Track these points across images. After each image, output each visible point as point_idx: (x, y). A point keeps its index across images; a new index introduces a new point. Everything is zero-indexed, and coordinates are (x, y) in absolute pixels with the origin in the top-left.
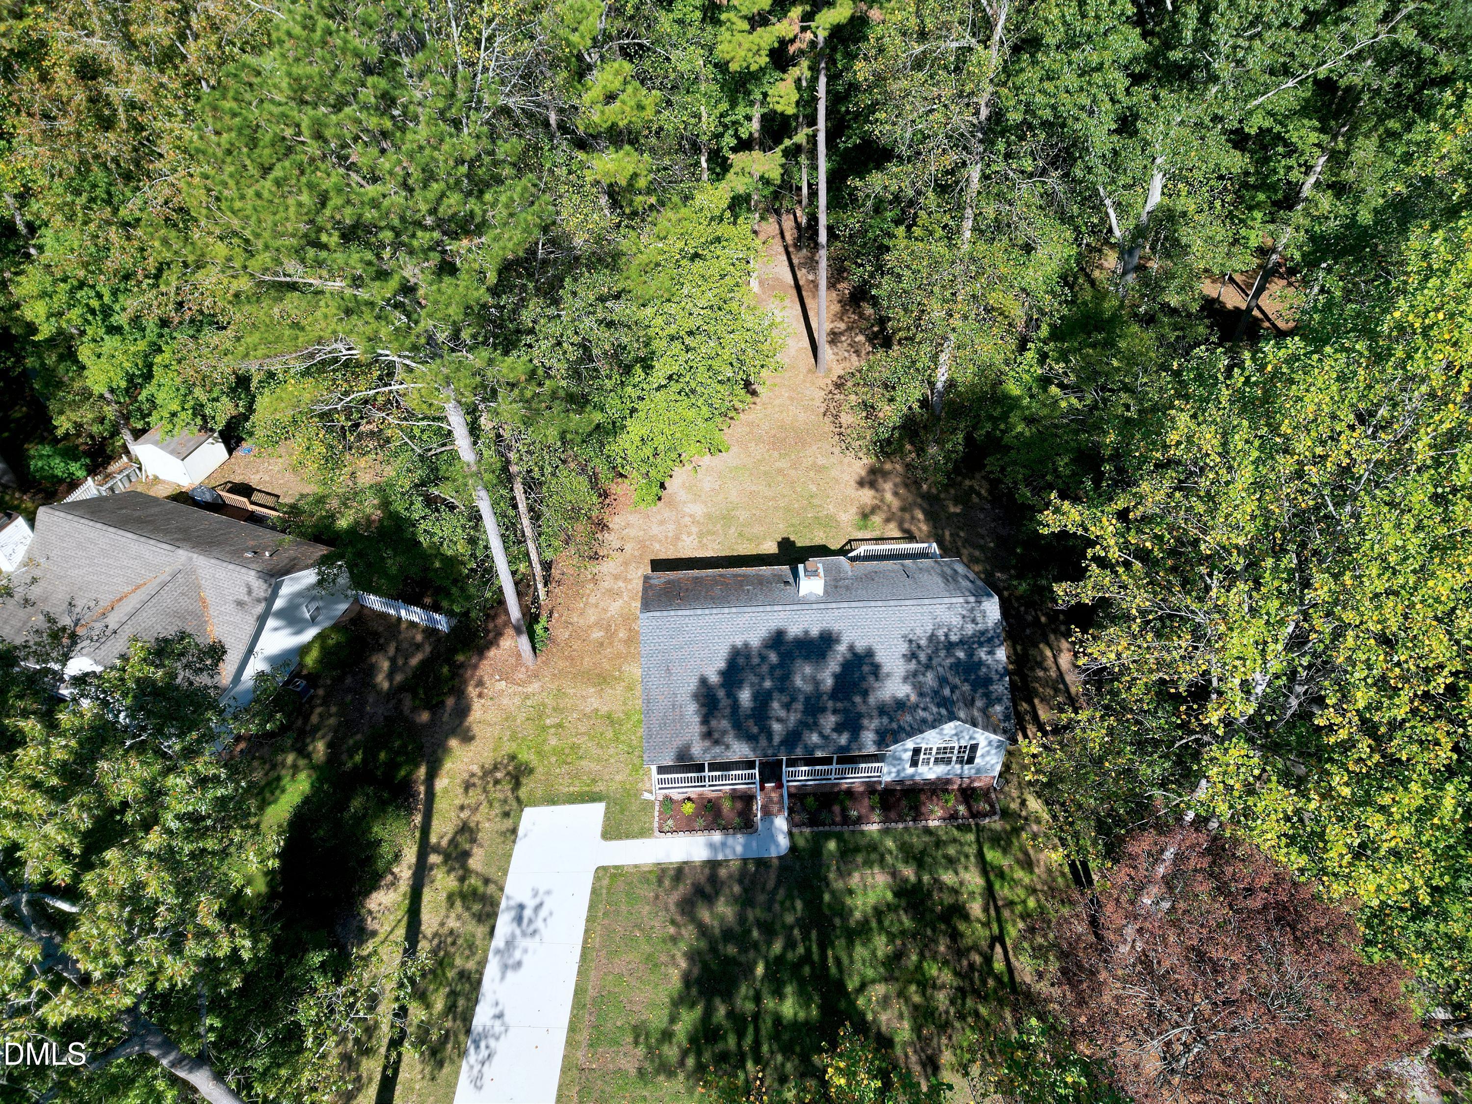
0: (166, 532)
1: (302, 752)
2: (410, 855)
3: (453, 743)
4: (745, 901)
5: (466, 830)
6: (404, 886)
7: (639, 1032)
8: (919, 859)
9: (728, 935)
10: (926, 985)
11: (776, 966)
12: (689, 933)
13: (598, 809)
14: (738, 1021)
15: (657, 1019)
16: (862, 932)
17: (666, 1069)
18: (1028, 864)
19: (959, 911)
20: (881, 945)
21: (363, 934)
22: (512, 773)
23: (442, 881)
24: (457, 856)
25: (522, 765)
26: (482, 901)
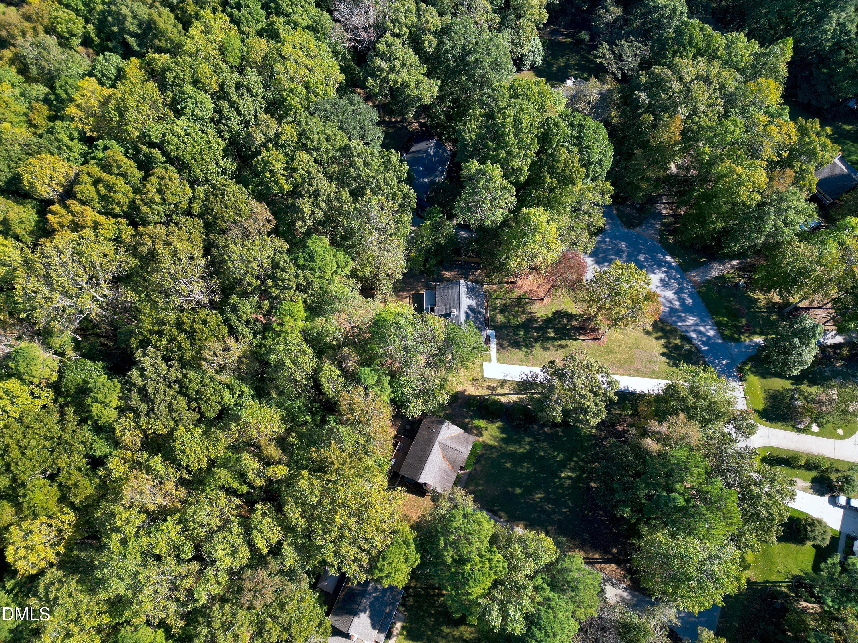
0: (429, 446)
1: (468, 423)
2: (494, 397)
3: (467, 393)
4: (503, 339)
5: (488, 388)
6: (500, 397)
7: (526, 356)
8: (495, 309)
9: (509, 342)
10: (518, 311)
11: (515, 334)
12: (509, 348)
13: (485, 364)
14: (524, 341)
15: (524, 353)
16: (509, 321)
17: (532, 352)
18: (495, 291)
19: (505, 304)
20: (511, 318)
21: (509, 402)
22: (475, 381)
23: (499, 391)
24: (494, 389)
25: (473, 379)
26: (503, 383)
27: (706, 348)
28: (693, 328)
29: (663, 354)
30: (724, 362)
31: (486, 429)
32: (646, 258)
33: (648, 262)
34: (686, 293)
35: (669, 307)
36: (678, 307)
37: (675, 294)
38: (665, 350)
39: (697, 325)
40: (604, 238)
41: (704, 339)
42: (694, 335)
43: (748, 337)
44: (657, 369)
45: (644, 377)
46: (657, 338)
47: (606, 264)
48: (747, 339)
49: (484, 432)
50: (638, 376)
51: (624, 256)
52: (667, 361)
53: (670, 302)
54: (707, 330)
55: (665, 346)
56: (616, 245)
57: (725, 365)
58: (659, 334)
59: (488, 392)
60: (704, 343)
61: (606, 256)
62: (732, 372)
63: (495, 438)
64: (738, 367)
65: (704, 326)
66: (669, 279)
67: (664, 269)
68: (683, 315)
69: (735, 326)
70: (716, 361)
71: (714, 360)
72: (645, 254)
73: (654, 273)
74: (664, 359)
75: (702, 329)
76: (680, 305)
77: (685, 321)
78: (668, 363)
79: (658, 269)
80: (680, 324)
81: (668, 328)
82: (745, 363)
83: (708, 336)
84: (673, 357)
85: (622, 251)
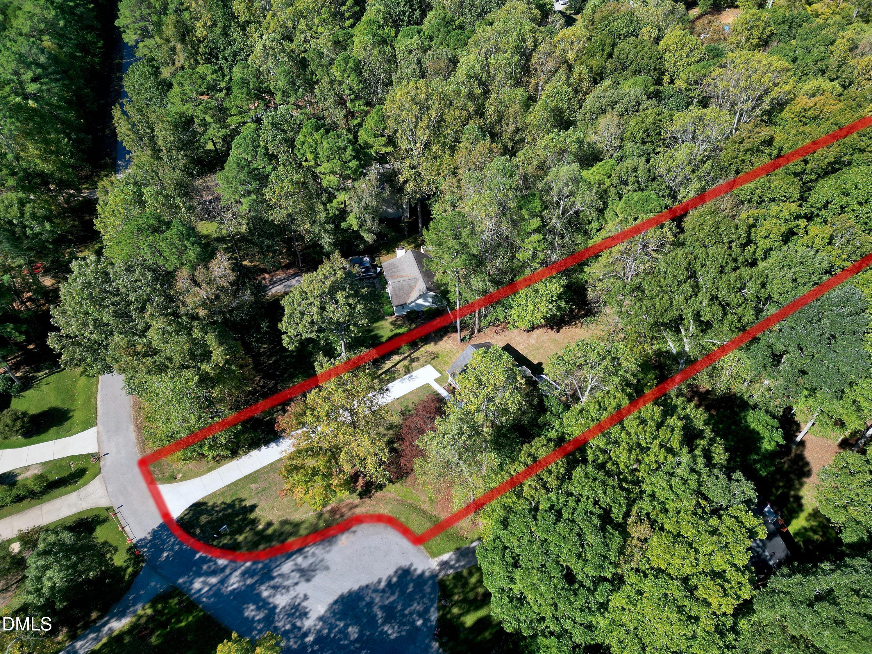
1: (410, 325)
2: (406, 355)
3: (433, 343)
5: (418, 359)
6: (401, 358)
13: (439, 375)
21: (389, 359)
22: (435, 357)
23: (406, 362)
24: (412, 361)
25: (437, 357)
26: (408, 371)
27: (197, 556)
28: (228, 571)
29: (253, 507)
30: (165, 554)
31: (392, 331)
32: (346, 636)
33: (340, 631)
34: (259, 621)
35: (273, 578)
36: (263, 588)
37: (275, 607)
38: (252, 516)
39: (222, 582)
40: (426, 621)
41: (205, 567)
42: (222, 562)
43: (140, 617)
44: (252, 486)
45: (264, 468)
46: (269, 524)
47: (395, 580)
48: (140, 612)
49: (392, 327)
50: (271, 465)
51: (380, 614)
52: (244, 504)
53: (275, 588)
54: (205, 583)
55: (254, 522)
56: (402, 624)
57: (162, 551)
58: (270, 531)
59: (415, 355)
60: (203, 560)
61: (403, 592)
62: (150, 548)
63: (378, 328)
64: (143, 561)
65: (212, 586)
66: (294, 626)
67: (310, 638)
68: (249, 581)
69: (163, 625)
70: (177, 547)
71: (181, 548)
72: (353, 642)
73: (321, 619)
74: (248, 503)
75: (213, 580)
76: (259, 595)
77: (243, 574)
78: (241, 500)
79: (319, 631)
80: (248, 564)
81: (261, 547)
82: (134, 574)
83: (200, 576)
84: (237, 515)
85: (387, 620)
